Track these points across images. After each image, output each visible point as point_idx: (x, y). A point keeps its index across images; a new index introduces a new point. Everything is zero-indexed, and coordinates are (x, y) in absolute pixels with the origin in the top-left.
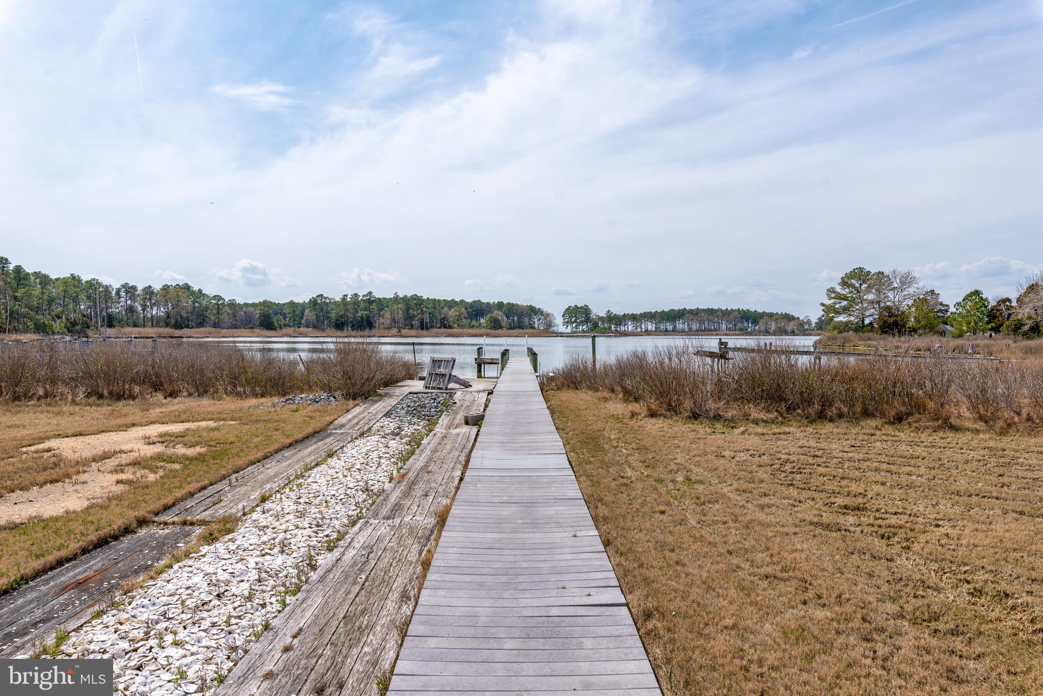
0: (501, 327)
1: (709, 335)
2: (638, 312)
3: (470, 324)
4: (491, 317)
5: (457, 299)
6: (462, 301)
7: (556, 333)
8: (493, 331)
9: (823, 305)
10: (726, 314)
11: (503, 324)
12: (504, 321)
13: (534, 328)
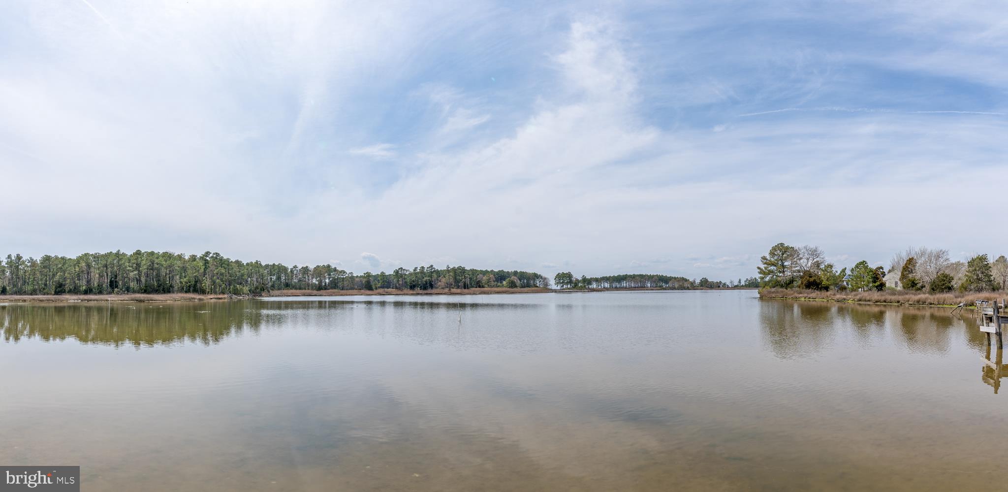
0: (516, 286)
1: (642, 290)
2: (599, 276)
4: (509, 280)
5: (489, 270)
6: (492, 271)
7: (552, 290)
8: (511, 290)
9: (759, 268)
10: (650, 278)
11: (518, 285)
12: (518, 283)
13: (537, 287)
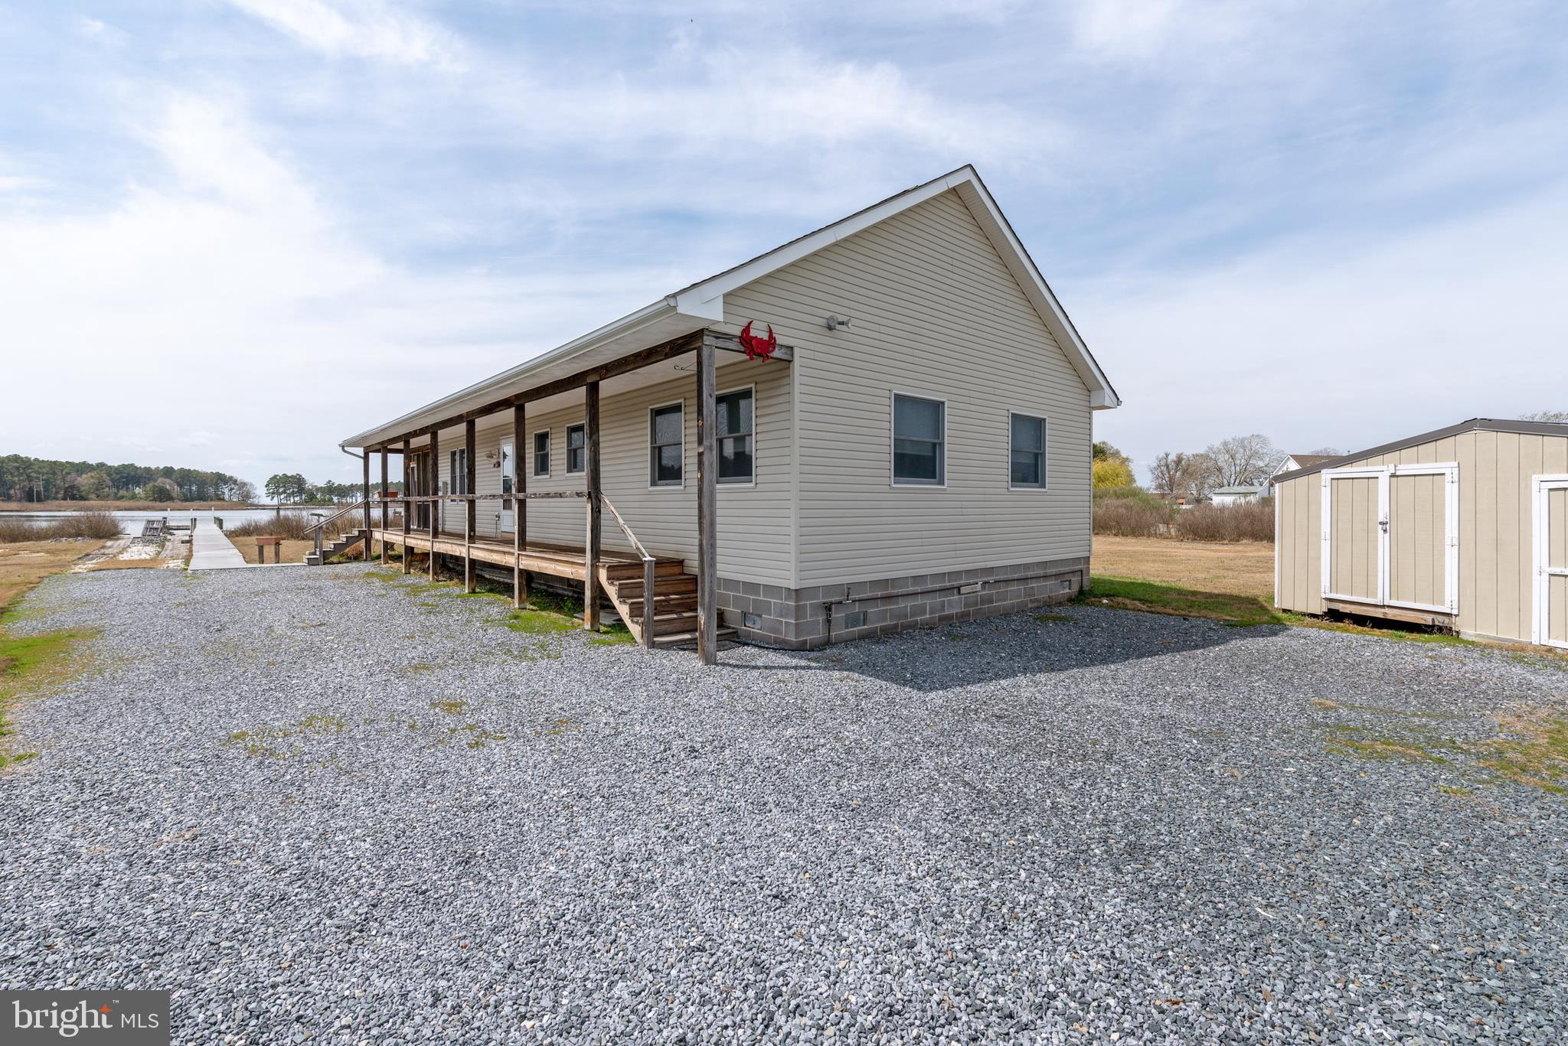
0: (171, 498)
3: (116, 494)
4: (154, 486)
7: (256, 505)
8: (158, 503)
11: (174, 495)
12: (176, 491)
13: (223, 499)
